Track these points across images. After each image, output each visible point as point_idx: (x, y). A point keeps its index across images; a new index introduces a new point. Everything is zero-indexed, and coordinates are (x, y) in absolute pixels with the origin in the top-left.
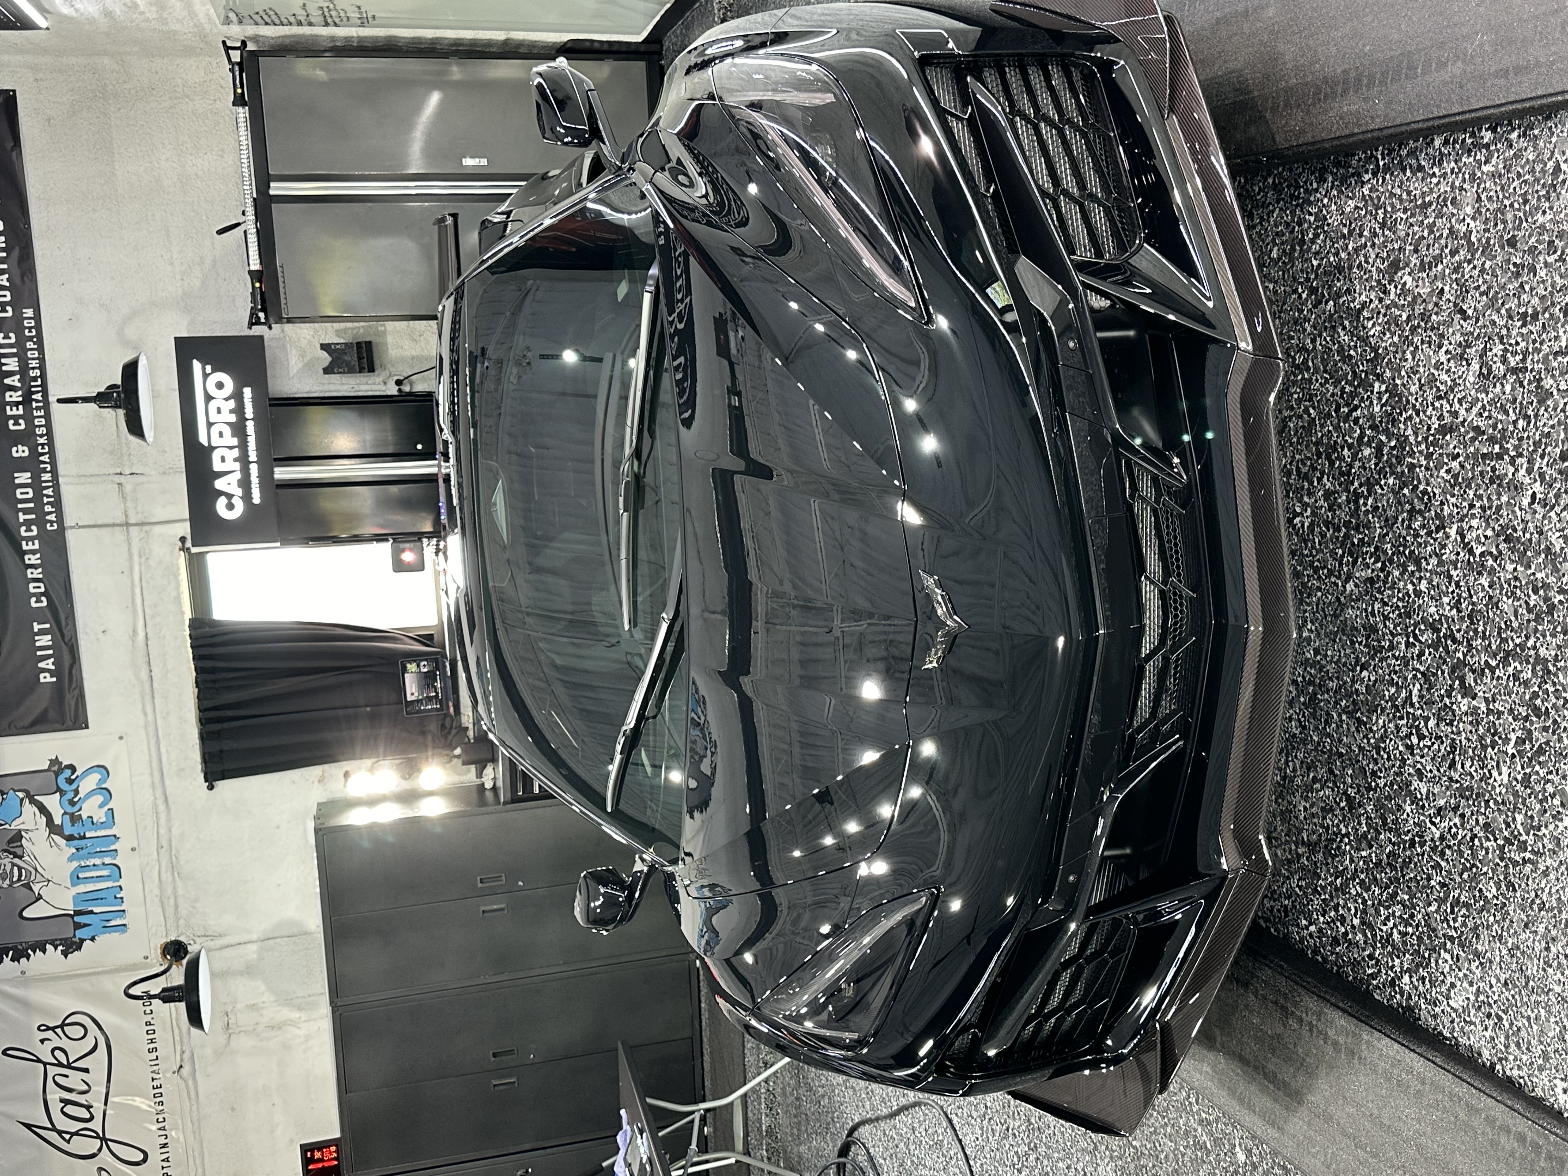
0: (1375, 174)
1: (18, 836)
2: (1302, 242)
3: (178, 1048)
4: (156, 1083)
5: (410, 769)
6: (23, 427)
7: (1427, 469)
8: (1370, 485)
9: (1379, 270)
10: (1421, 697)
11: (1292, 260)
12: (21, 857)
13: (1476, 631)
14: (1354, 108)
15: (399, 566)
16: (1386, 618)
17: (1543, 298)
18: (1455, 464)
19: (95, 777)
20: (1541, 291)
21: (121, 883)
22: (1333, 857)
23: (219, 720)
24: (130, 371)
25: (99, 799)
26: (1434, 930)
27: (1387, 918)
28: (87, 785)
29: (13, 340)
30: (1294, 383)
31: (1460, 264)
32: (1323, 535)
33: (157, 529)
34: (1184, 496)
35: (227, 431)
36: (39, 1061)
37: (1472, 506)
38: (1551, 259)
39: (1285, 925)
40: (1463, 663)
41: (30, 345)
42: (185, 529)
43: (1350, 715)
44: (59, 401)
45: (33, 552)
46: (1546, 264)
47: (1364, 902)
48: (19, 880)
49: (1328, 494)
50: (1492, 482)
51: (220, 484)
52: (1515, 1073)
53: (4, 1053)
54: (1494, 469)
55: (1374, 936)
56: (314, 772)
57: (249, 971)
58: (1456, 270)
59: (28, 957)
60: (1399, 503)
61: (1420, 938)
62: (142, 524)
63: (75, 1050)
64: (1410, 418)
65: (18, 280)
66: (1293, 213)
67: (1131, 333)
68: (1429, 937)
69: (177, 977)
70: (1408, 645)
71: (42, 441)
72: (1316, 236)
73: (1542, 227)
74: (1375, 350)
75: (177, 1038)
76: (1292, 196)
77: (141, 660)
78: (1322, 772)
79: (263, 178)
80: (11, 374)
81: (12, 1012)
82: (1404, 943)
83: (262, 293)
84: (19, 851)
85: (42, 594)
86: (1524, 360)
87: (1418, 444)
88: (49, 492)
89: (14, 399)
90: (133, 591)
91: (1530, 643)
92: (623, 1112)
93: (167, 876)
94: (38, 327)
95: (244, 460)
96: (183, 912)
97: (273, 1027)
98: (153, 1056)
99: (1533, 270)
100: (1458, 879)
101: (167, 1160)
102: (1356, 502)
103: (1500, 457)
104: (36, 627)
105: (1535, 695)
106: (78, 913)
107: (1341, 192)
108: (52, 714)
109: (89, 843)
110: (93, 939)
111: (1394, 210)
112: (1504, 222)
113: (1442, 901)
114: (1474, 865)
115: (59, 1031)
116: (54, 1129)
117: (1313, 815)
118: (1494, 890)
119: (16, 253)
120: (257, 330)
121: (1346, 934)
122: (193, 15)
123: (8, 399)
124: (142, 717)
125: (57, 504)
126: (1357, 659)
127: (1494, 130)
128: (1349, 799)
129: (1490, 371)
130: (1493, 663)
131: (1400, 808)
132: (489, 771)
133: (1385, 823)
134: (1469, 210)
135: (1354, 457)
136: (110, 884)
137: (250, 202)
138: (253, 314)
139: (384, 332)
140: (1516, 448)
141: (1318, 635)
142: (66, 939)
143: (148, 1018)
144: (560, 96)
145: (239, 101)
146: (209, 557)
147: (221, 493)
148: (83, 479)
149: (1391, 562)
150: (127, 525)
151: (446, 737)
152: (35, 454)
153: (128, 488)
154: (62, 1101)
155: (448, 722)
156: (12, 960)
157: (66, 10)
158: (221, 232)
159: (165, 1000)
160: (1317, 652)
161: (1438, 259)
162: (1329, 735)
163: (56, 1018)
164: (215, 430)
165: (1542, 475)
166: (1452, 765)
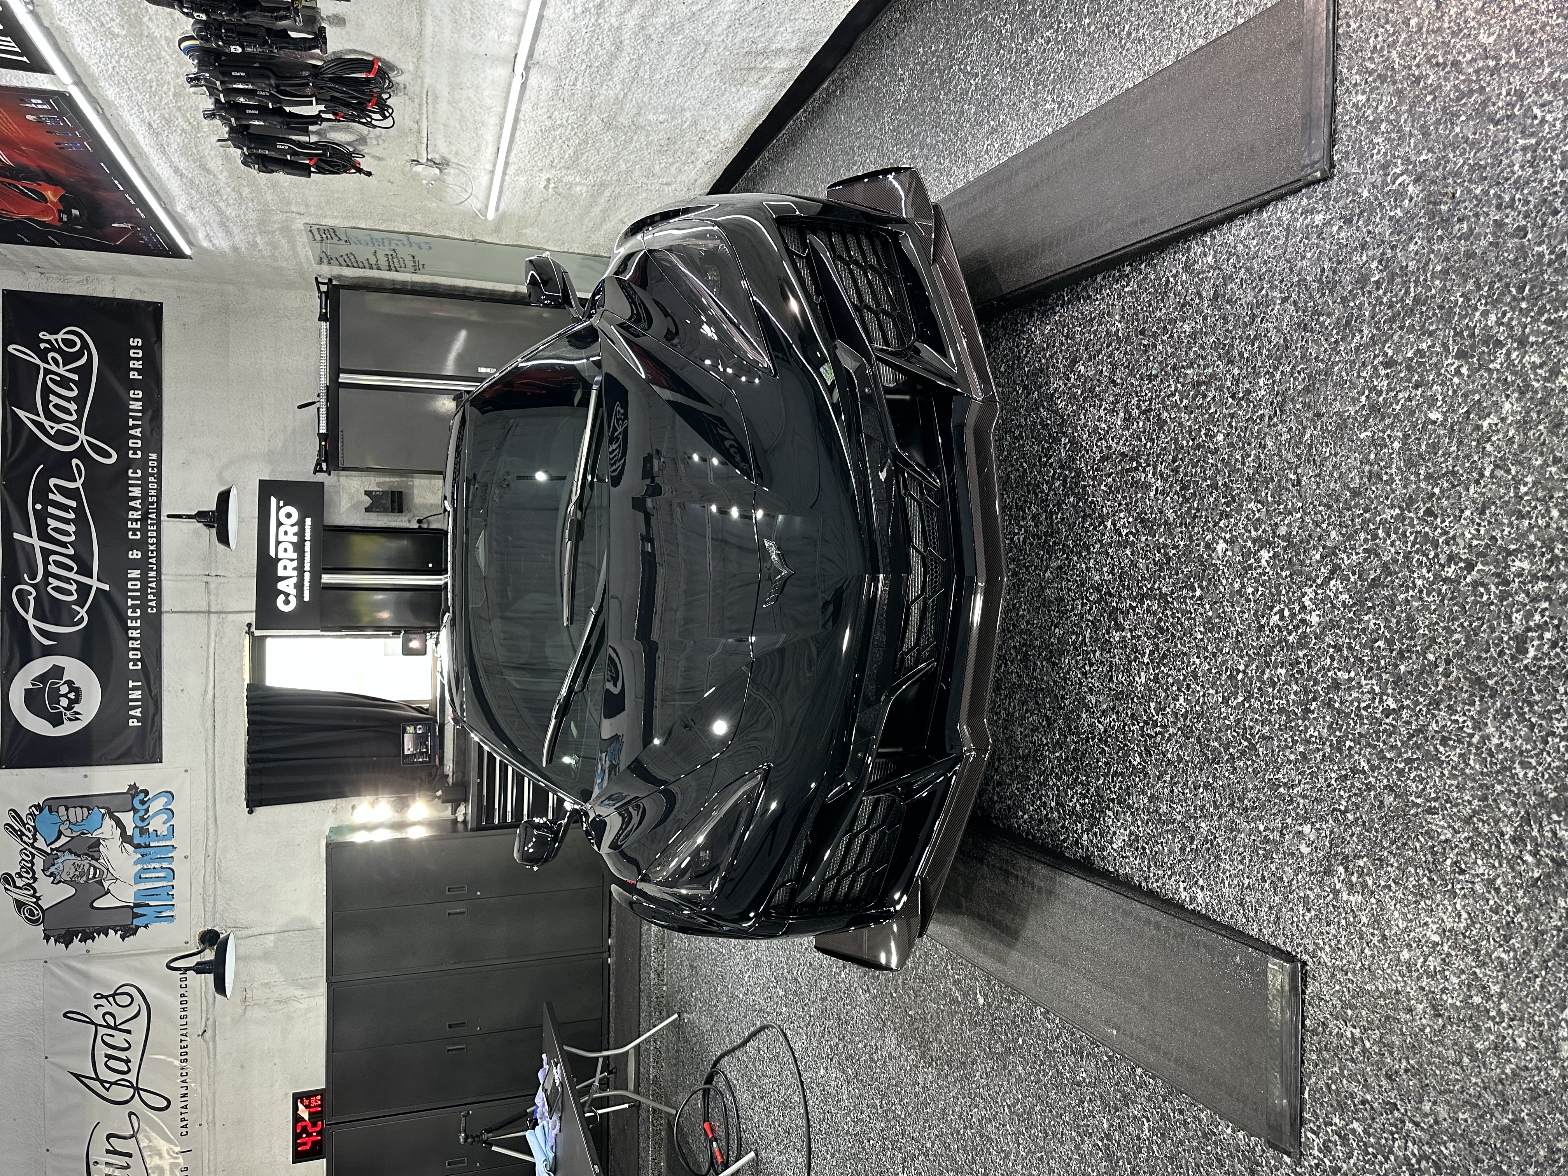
0: (1062, 306)
1: (97, 843)
2: (1019, 357)
3: (204, 1016)
4: (184, 1044)
5: (402, 805)
6: (139, 537)
7: (1093, 486)
8: (1059, 505)
9: (1064, 366)
10: (1091, 638)
11: (1013, 371)
12: (97, 860)
13: (1123, 586)
14: (1047, 261)
15: (407, 651)
16: (1070, 590)
17: (1161, 363)
18: (1110, 480)
19: (163, 800)
20: (1160, 359)
21: (174, 883)
22: (1038, 762)
23: (262, 761)
24: (224, 498)
25: (165, 817)
26: (1102, 797)
27: (1073, 797)
28: (156, 806)
29: (139, 475)
30: (1014, 449)
31: (1112, 352)
32: (1031, 544)
33: (230, 616)
34: (939, 495)
35: (290, 548)
36: (92, 1023)
37: (1120, 504)
38: (1165, 338)
39: (1008, 819)
40: (1116, 609)
41: (151, 479)
42: (252, 618)
43: (1048, 660)
44: (169, 516)
45: (135, 628)
46: (1163, 341)
47: (1058, 788)
48: (94, 877)
49: (1034, 516)
50: (1132, 486)
51: (281, 586)
52: (1155, 885)
53: (65, 1015)
54: (1133, 477)
55: (1064, 811)
56: (331, 803)
57: (267, 956)
58: (1110, 357)
59: (93, 939)
60: (1077, 512)
61: (1093, 805)
62: (221, 612)
63: (122, 1015)
64: (1083, 456)
65: (148, 432)
66: (1014, 341)
67: (907, 397)
68: (1099, 803)
69: (209, 955)
70: (1083, 605)
71: (152, 548)
72: (1028, 352)
73: (1160, 319)
74: (1062, 417)
75: (204, 1008)
76: (1014, 330)
77: (208, 713)
78: (1031, 705)
79: (335, 370)
80: (135, 498)
81: (76, 983)
82: (1083, 811)
83: (326, 451)
84: (96, 855)
85: (138, 660)
86: (1150, 404)
87: (1088, 471)
88: (153, 585)
89: (135, 517)
90: (207, 660)
91: (1156, 586)
92: (544, 1056)
93: (210, 879)
94: (159, 467)
95: (300, 570)
96: (220, 908)
97: (280, 1002)
98: (183, 1022)
99: (1155, 346)
100: (1116, 757)
101: (185, 1107)
102: (1051, 518)
103: (1136, 469)
104: (131, 684)
105: (1160, 619)
106: (137, 905)
107: (1042, 322)
108: (135, 751)
109: (152, 851)
110: (146, 926)
111: (1074, 327)
112: (1138, 320)
113: (1106, 775)
114: (1126, 745)
115: (111, 999)
116: (97, 1079)
117: (1026, 736)
118: (1138, 759)
119: (150, 413)
120: (321, 477)
121: (1047, 814)
122: (296, 255)
123: (130, 516)
124: (204, 755)
125: (158, 594)
126: (1052, 621)
127: (1131, 265)
128: (1048, 719)
129: (1130, 415)
130: (1134, 604)
131: (1079, 716)
132: (462, 809)
133: (1070, 730)
134: (1117, 317)
135: (1050, 489)
136: (165, 884)
137: (323, 391)
138: (318, 464)
139: (412, 486)
140: (1146, 461)
141: (1029, 612)
142: (124, 926)
143: (183, 991)
144: (545, 278)
145: (323, 318)
146: (269, 641)
147: (281, 592)
148: (179, 578)
149: (1072, 552)
150: (209, 612)
151: (430, 782)
152: (145, 557)
153: (212, 586)
154: (106, 1055)
155: (434, 771)
156: (80, 941)
157: (205, 244)
158: (300, 407)
159: (198, 972)
160: (1028, 623)
161: (1099, 351)
162: (1035, 678)
163: (110, 988)
164: (281, 547)
165: (1161, 475)
166: (1111, 680)
